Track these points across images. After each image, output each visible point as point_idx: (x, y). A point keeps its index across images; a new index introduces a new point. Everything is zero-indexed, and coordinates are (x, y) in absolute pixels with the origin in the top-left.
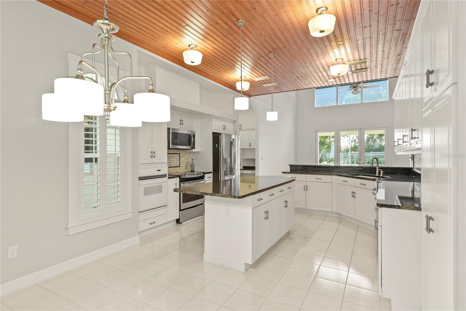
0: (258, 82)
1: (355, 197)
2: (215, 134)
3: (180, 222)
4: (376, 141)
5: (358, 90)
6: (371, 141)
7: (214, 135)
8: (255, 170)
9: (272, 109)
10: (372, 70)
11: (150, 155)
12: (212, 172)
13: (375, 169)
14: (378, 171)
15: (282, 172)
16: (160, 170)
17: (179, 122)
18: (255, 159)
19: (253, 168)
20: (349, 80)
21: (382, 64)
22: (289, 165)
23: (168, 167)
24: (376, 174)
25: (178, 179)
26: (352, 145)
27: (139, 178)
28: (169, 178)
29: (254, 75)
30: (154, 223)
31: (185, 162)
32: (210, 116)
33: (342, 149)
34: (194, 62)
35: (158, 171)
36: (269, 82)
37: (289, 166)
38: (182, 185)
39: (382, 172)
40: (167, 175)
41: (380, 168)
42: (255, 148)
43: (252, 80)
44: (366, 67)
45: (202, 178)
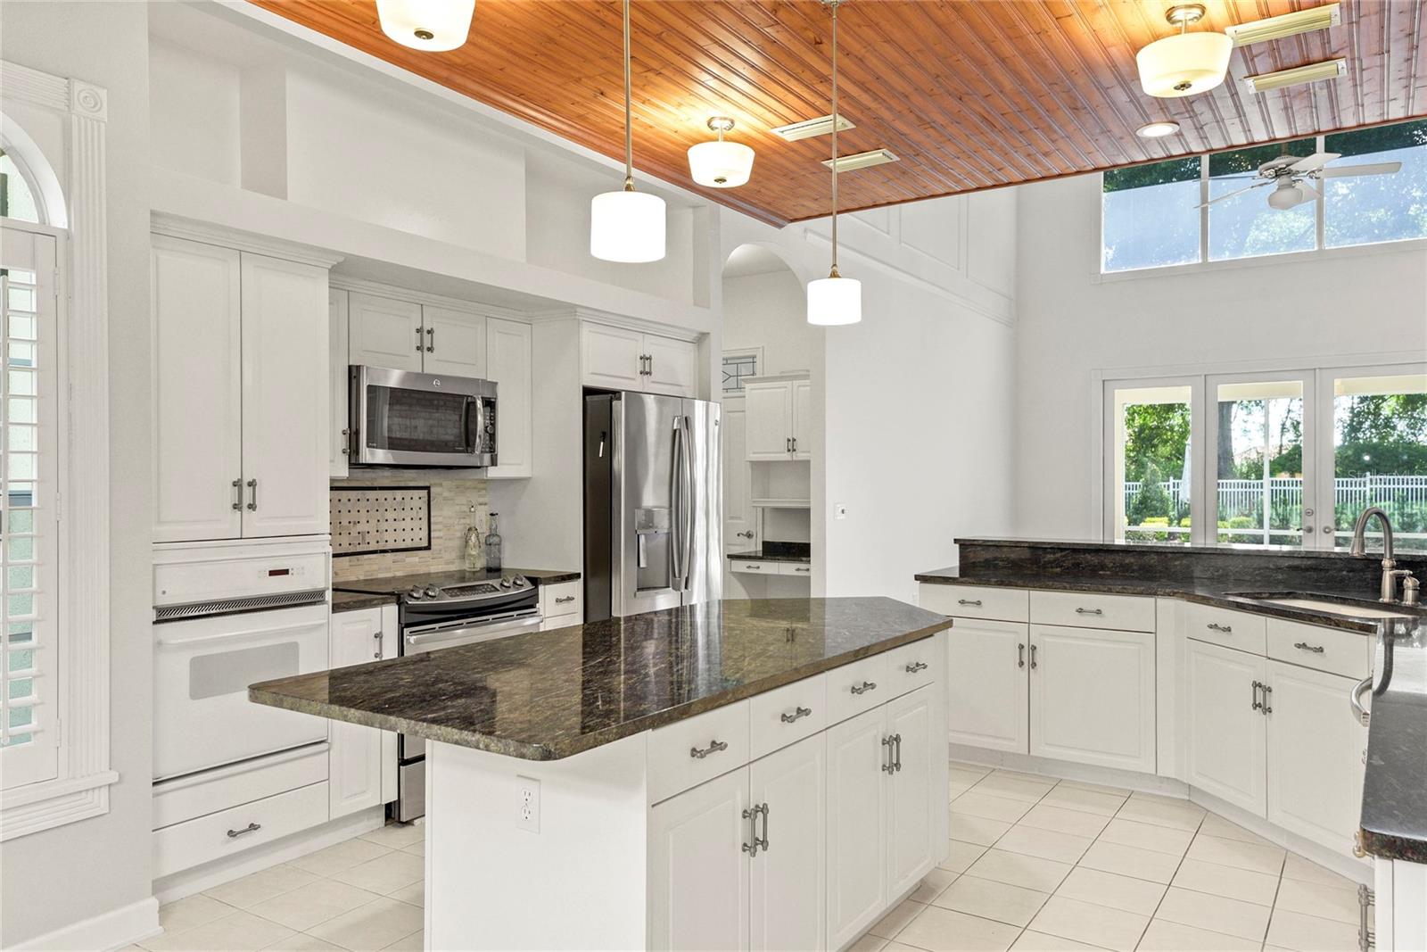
0: (797, 147)
1: (1270, 710)
2: (596, 398)
3: (404, 819)
4: (1394, 428)
5: (1298, 185)
6: (1371, 427)
7: (587, 398)
8: (809, 562)
9: (835, 265)
10: (1362, 70)
11: (230, 495)
12: (578, 575)
13: (1374, 564)
14: (1391, 576)
15: (917, 578)
16: (286, 572)
17: (415, 339)
18: (808, 510)
19: (799, 551)
20: (1247, 130)
21: (1411, 34)
22: (956, 541)
23: (335, 556)
24: (1378, 591)
25: (391, 611)
26: (1281, 446)
27: (161, 611)
28: (336, 608)
29: (771, 110)
30: (253, 827)
31: (460, 527)
32: (568, 311)
33: (1238, 461)
34: (429, 36)
35: (272, 573)
36: (854, 145)
37: (957, 545)
38: (413, 639)
39: (1410, 583)
40: (329, 595)
41: (1402, 563)
42: (809, 461)
43: (766, 135)
44: (1328, 55)
45: (527, 604)
